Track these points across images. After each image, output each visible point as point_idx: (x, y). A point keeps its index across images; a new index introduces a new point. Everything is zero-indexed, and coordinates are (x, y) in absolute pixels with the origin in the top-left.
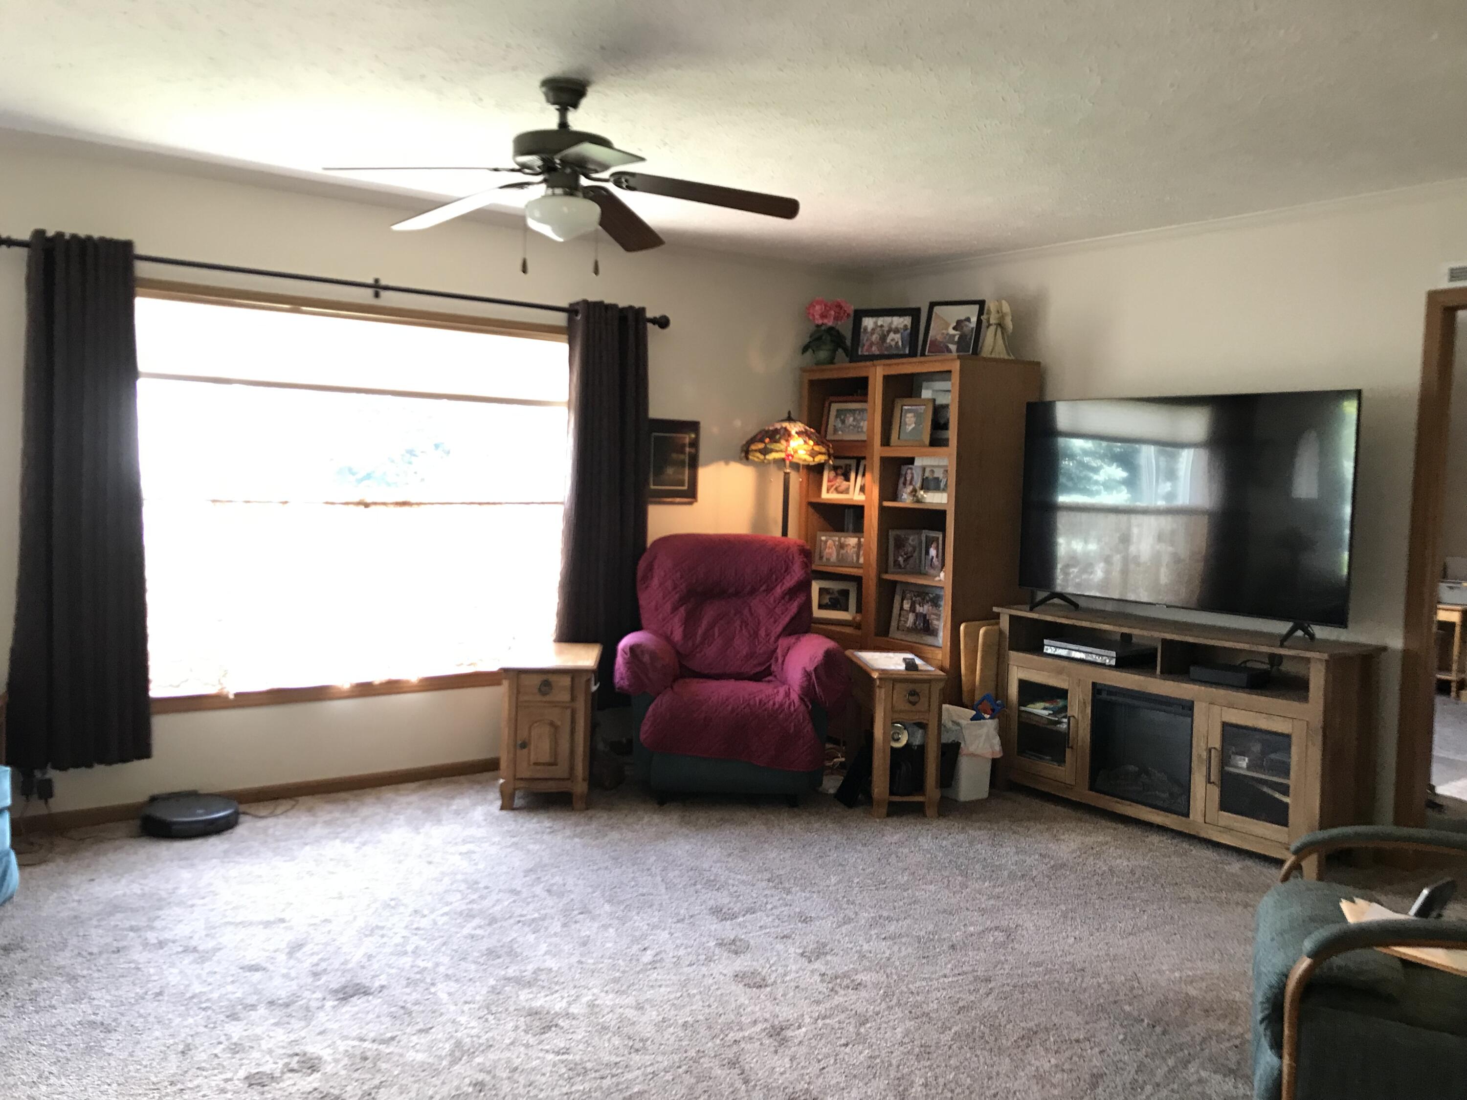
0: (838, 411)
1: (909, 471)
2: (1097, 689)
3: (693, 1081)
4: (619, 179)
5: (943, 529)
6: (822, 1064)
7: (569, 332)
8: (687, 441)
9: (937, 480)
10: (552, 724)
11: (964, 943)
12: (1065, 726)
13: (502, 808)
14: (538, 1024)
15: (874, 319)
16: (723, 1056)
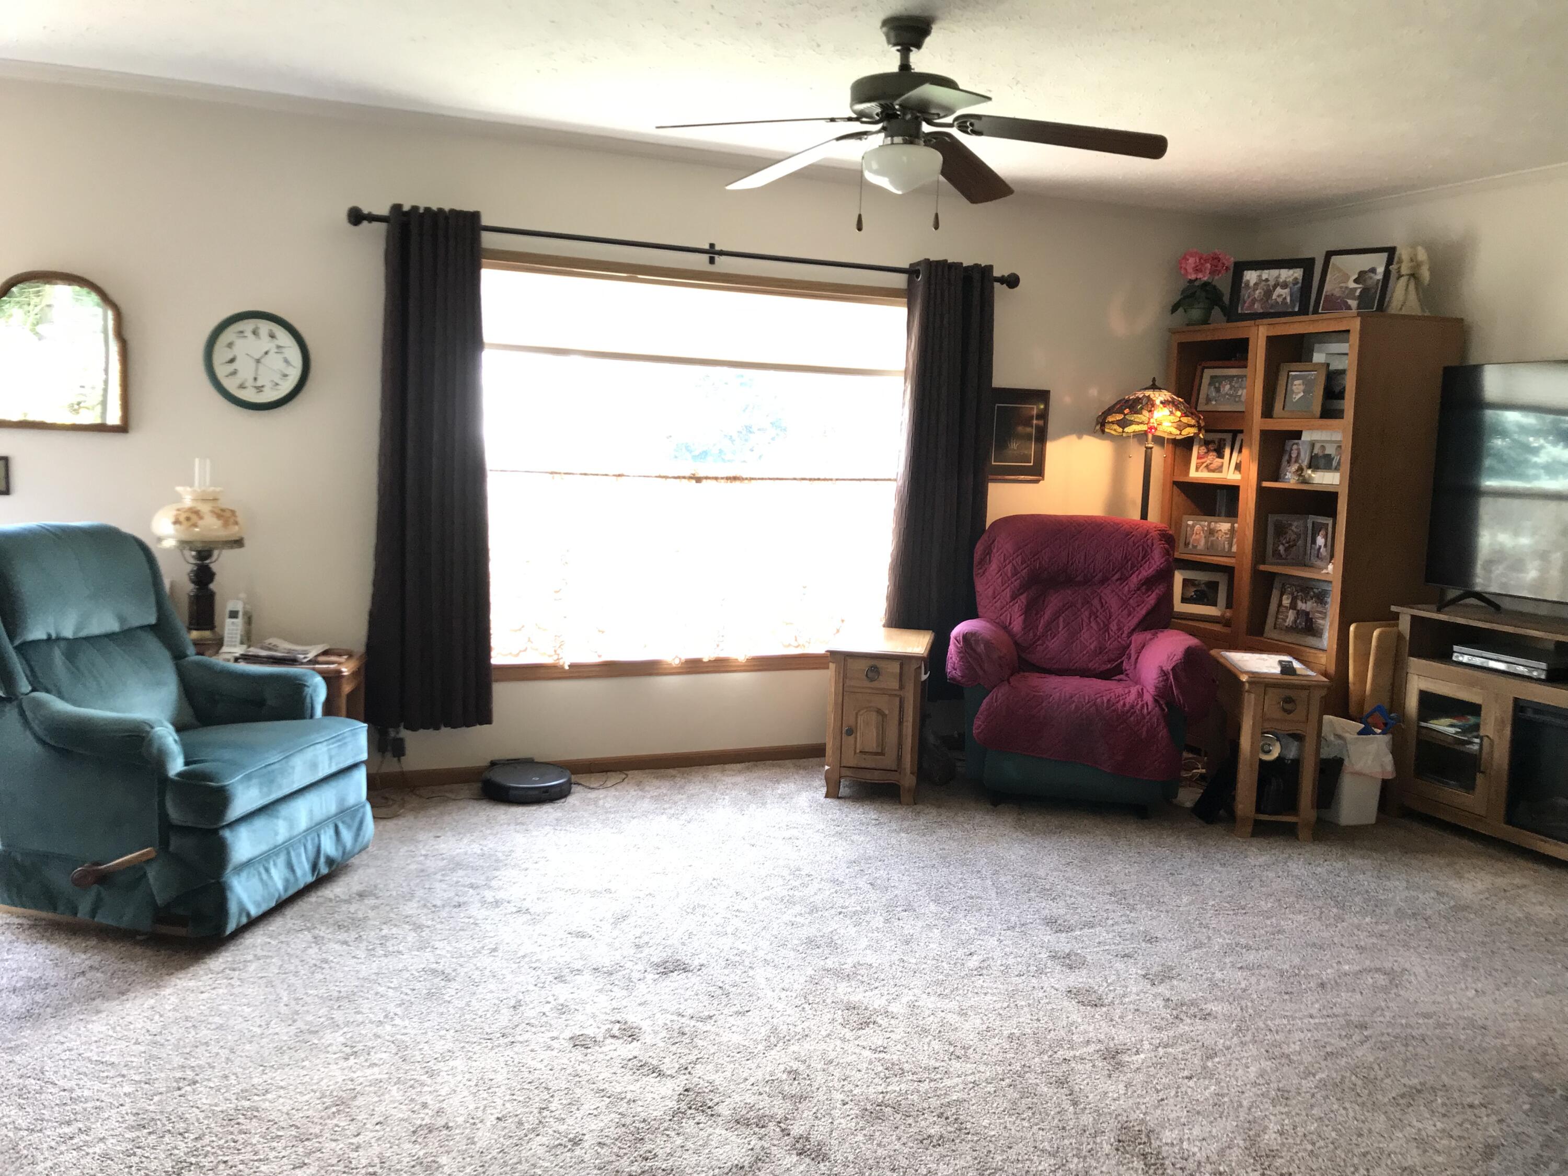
0: (1212, 377)
1: (1295, 447)
2: (1519, 706)
3: (1016, 1095)
4: (965, 123)
5: (1333, 514)
6: (1161, 1095)
7: (908, 295)
8: (1035, 412)
9: (1328, 458)
10: (879, 712)
11: (1336, 982)
12: (1476, 747)
13: (827, 796)
14: (856, 1019)
15: (1258, 272)
16: (1051, 1074)
